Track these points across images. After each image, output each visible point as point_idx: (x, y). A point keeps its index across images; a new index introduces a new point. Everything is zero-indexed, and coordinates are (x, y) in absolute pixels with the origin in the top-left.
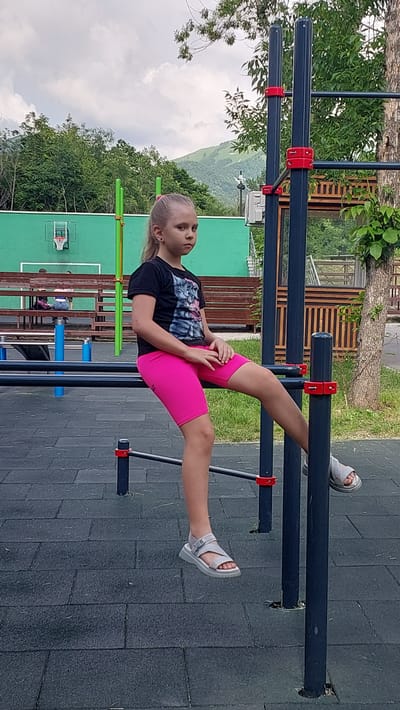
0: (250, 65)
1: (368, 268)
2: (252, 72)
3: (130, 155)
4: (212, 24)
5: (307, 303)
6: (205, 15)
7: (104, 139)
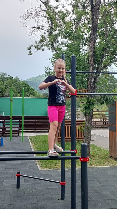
0: (51, 60)
1: (86, 116)
2: (52, 62)
3: (12, 79)
4: (38, 45)
5: (65, 124)
6: (36, 43)
7: (4, 75)
